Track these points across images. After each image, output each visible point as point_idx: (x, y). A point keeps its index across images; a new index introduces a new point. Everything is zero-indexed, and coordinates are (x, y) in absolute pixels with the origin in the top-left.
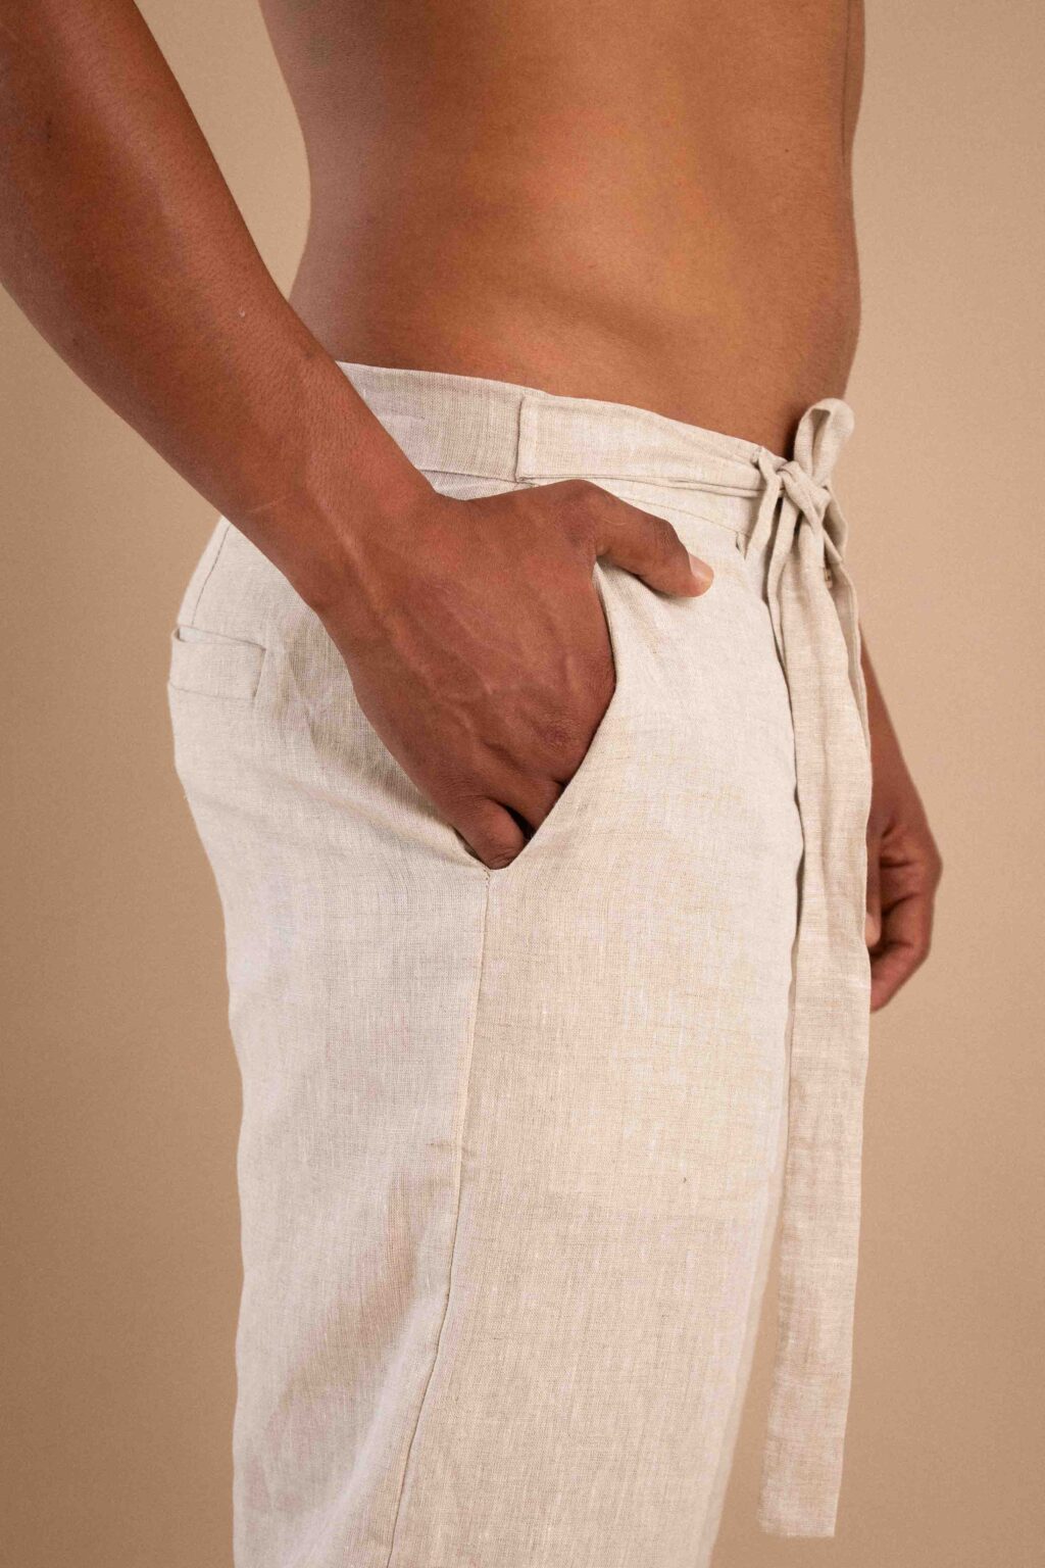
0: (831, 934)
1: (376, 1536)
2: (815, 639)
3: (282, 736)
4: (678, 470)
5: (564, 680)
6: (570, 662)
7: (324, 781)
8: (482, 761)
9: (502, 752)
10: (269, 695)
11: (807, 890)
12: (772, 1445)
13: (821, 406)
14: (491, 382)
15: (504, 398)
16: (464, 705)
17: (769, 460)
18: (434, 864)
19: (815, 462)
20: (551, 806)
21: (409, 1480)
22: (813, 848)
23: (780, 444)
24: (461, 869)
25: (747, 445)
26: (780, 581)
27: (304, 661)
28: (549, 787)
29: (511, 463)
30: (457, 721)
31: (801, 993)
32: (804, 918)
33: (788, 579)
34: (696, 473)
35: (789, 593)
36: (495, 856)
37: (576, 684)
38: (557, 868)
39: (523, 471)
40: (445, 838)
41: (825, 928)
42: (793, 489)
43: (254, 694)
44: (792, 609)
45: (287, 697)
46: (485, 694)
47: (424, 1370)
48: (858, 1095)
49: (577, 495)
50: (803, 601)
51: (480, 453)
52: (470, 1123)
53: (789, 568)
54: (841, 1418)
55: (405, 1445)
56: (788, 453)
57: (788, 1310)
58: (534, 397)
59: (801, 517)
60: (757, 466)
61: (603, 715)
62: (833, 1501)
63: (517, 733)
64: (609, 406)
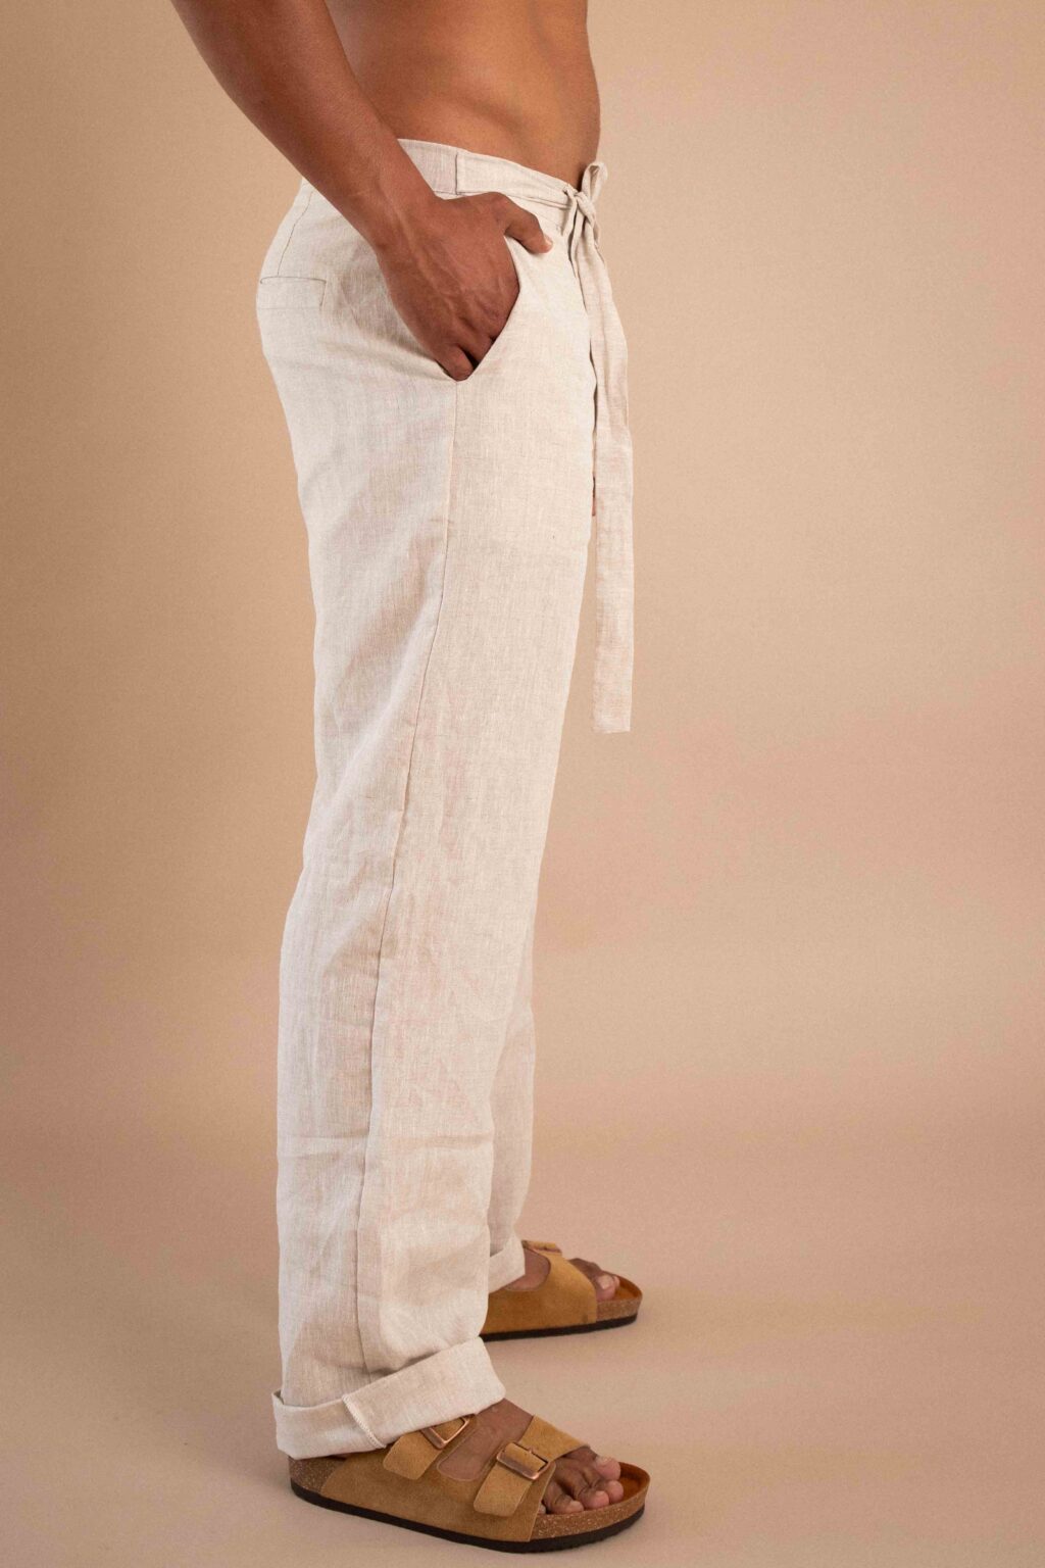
0: (612, 426)
1: (409, 723)
2: (596, 279)
3: (339, 324)
4: (530, 192)
5: (497, 286)
6: (500, 280)
7: (366, 344)
8: (458, 327)
9: (468, 323)
10: (331, 304)
11: (600, 404)
12: (597, 687)
13: (594, 164)
14: (441, 145)
15: (448, 153)
16: (451, 298)
17: (572, 190)
18: (426, 381)
19: (592, 193)
20: (489, 348)
21: (425, 692)
22: (601, 382)
23: (575, 182)
24: (442, 382)
25: (561, 182)
26: (576, 251)
27: (349, 286)
28: (488, 340)
29: (454, 185)
30: (445, 305)
31: (600, 453)
32: (599, 417)
33: (581, 250)
34: (540, 194)
35: (581, 257)
36: (458, 375)
37: (503, 289)
38: (492, 379)
39: (460, 189)
40: (434, 367)
41: (608, 424)
42: (582, 206)
43: (321, 304)
44: (583, 265)
45: (340, 304)
46: (460, 292)
47: (431, 634)
48: (629, 506)
49: (496, 199)
50: (589, 261)
51: (438, 179)
52: (452, 507)
53: (581, 245)
54: (630, 671)
55: (423, 674)
56: (579, 188)
57: (602, 616)
58: (463, 153)
59: (586, 219)
60: (566, 193)
61: (514, 303)
62: (628, 712)
63: (475, 312)
64: (497, 159)
